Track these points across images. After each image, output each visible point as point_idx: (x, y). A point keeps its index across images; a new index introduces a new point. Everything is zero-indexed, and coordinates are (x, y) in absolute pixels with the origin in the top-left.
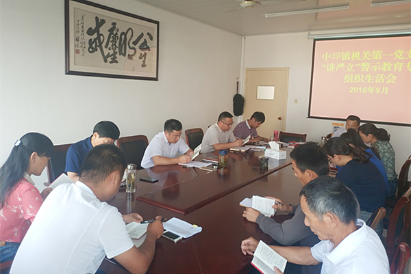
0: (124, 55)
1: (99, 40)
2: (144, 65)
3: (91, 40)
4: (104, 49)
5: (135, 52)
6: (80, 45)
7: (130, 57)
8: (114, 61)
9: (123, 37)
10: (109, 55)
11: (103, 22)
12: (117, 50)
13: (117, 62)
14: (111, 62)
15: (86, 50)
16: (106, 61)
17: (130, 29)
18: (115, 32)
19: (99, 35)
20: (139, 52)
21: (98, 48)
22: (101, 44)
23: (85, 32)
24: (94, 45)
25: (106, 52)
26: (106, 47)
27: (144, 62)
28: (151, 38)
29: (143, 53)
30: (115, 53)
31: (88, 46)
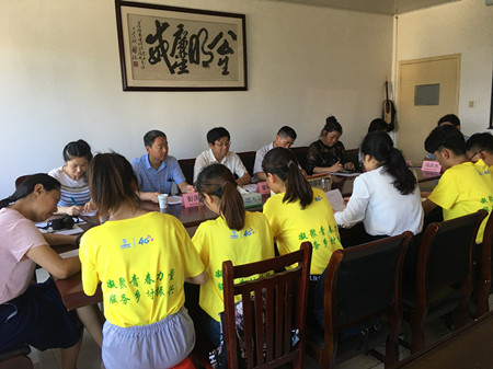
0: (197, 62)
1: (163, 49)
2: (225, 73)
3: (151, 49)
4: (170, 58)
5: (212, 57)
6: (138, 57)
7: (206, 64)
8: (184, 70)
9: (194, 41)
10: (176, 65)
11: (166, 25)
12: (187, 58)
13: (187, 72)
14: (179, 73)
15: (146, 61)
16: (173, 72)
17: (203, 29)
18: (182, 36)
19: (162, 42)
20: (217, 57)
21: (162, 58)
22: (165, 52)
23: (144, 40)
24: (156, 55)
25: (172, 61)
26: (172, 55)
27: (226, 68)
28: (234, 37)
29: (223, 57)
30: (184, 61)
31: (148, 56)
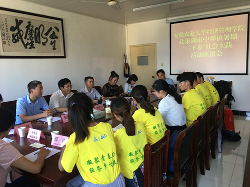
0: (39, 43)
1: (20, 34)
2: (54, 49)
3: (13, 34)
4: (24, 40)
5: (47, 40)
6: (6, 39)
7: (44, 44)
8: (32, 47)
9: (37, 31)
10: (28, 44)
11: (21, 22)
12: (34, 40)
13: (34, 48)
14: (30, 48)
15: (11, 41)
16: (26, 48)
17: (42, 25)
18: (31, 28)
19: (19, 31)
20: (50, 40)
21: (20, 40)
22: (21, 36)
23: (9, 28)
24: (16, 38)
25: (26, 41)
26: (25, 38)
27: (54, 46)
28: (58, 30)
29: (53, 40)
30: (32, 42)
31: (12, 38)
